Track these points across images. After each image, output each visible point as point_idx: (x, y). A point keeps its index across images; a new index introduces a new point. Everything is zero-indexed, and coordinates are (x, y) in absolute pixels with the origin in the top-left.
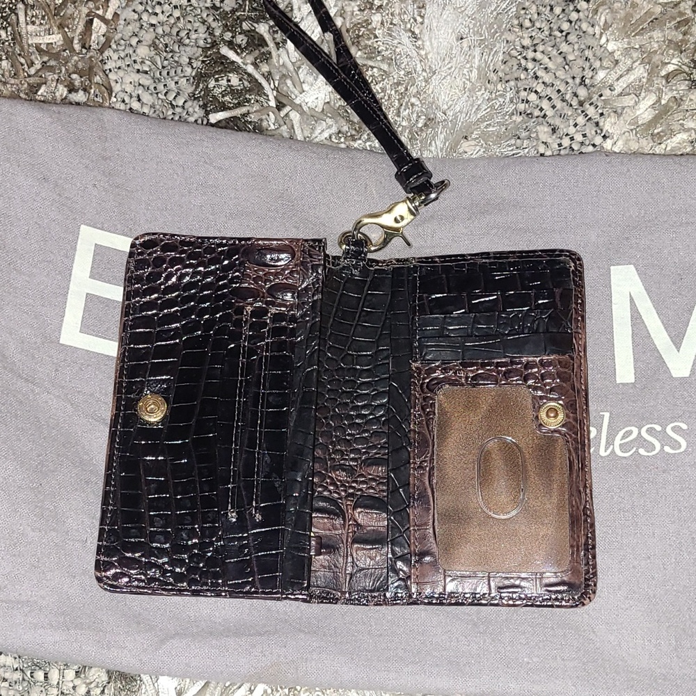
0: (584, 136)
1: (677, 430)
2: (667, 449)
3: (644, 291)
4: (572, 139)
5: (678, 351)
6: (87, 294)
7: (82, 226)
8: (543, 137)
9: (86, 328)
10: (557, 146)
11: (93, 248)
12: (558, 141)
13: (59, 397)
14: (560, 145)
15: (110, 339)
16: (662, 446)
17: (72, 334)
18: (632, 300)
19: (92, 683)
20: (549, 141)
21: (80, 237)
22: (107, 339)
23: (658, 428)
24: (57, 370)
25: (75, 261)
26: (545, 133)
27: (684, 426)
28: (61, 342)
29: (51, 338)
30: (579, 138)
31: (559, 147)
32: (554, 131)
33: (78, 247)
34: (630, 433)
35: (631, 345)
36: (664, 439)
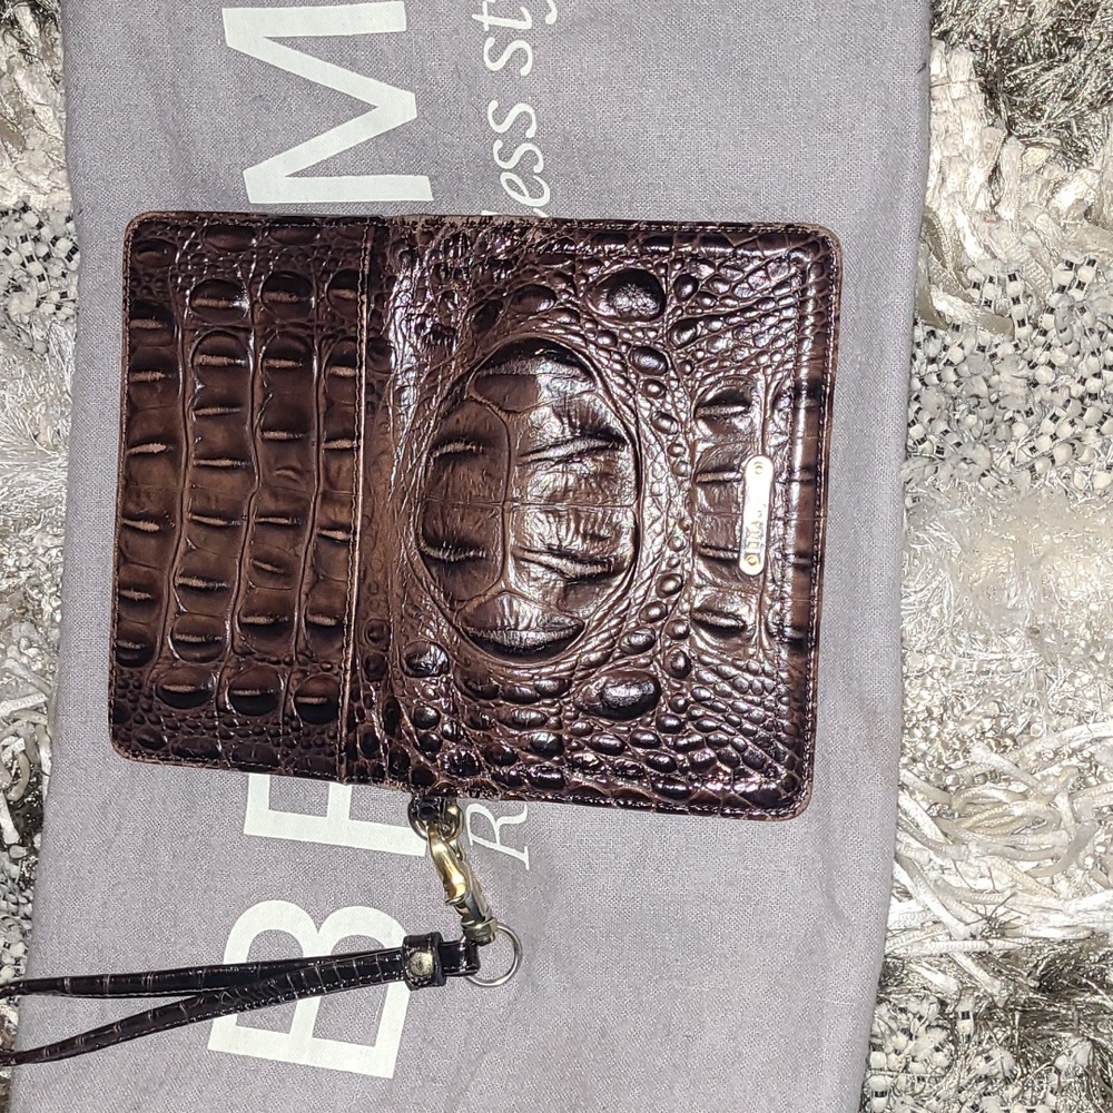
0: (24, 239)
1: (500, 116)
2: (530, 133)
3: (281, 155)
4: (30, 259)
5: (375, 107)
6: (314, 1035)
7: (209, 1047)
8: (29, 305)
9: (368, 1036)
10: (43, 283)
11: (242, 1029)
12: (34, 282)
13: (472, 1074)
14: (41, 278)
15: (385, 997)
16: (527, 140)
17: (378, 1059)
18: (296, 175)
19: (890, 1028)
20: (35, 296)
21: (226, 1051)
22: (384, 1001)
23: (498, 145)
24: (433, 1080)
25: (264, 1057)
26: (21, 303)
27: (494, 105)
28: (391, 1077)
29: (384, 1092)
30: (28, 248)
31: (44, 279)
32: (18, 289)
33: (242, 1054)
34: (510, 182)
35: (371, 177)
36: (515, 137)
